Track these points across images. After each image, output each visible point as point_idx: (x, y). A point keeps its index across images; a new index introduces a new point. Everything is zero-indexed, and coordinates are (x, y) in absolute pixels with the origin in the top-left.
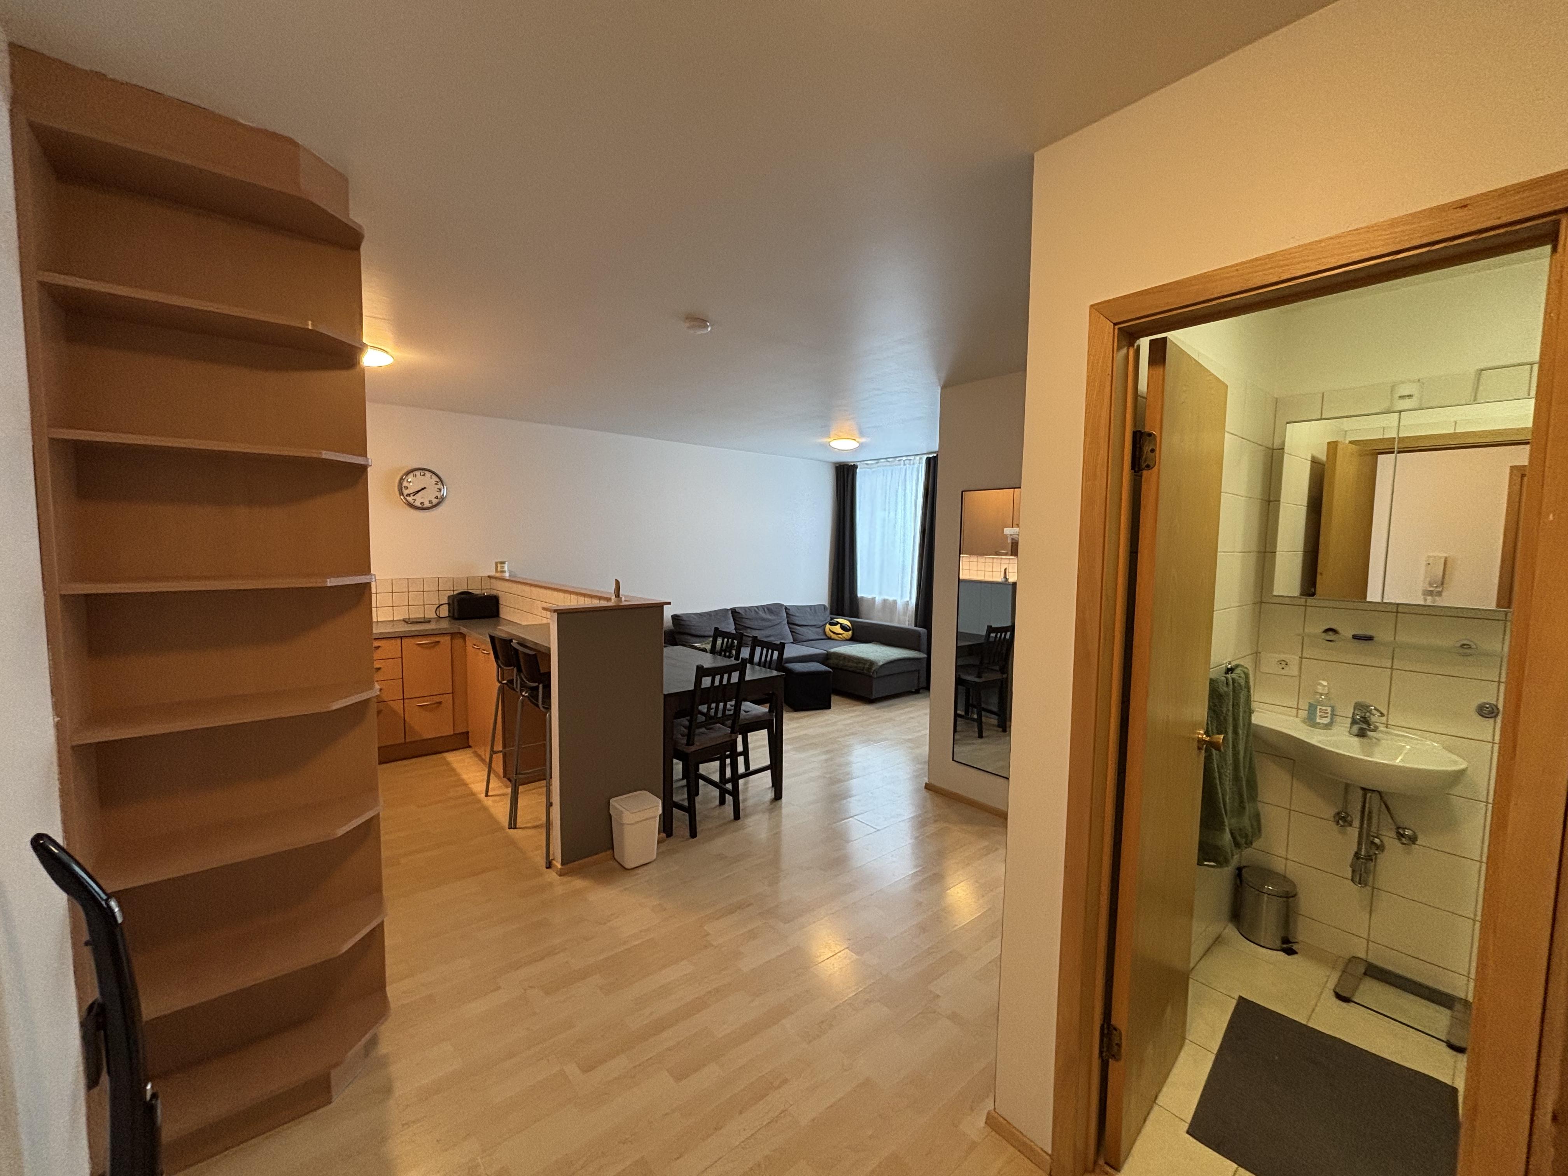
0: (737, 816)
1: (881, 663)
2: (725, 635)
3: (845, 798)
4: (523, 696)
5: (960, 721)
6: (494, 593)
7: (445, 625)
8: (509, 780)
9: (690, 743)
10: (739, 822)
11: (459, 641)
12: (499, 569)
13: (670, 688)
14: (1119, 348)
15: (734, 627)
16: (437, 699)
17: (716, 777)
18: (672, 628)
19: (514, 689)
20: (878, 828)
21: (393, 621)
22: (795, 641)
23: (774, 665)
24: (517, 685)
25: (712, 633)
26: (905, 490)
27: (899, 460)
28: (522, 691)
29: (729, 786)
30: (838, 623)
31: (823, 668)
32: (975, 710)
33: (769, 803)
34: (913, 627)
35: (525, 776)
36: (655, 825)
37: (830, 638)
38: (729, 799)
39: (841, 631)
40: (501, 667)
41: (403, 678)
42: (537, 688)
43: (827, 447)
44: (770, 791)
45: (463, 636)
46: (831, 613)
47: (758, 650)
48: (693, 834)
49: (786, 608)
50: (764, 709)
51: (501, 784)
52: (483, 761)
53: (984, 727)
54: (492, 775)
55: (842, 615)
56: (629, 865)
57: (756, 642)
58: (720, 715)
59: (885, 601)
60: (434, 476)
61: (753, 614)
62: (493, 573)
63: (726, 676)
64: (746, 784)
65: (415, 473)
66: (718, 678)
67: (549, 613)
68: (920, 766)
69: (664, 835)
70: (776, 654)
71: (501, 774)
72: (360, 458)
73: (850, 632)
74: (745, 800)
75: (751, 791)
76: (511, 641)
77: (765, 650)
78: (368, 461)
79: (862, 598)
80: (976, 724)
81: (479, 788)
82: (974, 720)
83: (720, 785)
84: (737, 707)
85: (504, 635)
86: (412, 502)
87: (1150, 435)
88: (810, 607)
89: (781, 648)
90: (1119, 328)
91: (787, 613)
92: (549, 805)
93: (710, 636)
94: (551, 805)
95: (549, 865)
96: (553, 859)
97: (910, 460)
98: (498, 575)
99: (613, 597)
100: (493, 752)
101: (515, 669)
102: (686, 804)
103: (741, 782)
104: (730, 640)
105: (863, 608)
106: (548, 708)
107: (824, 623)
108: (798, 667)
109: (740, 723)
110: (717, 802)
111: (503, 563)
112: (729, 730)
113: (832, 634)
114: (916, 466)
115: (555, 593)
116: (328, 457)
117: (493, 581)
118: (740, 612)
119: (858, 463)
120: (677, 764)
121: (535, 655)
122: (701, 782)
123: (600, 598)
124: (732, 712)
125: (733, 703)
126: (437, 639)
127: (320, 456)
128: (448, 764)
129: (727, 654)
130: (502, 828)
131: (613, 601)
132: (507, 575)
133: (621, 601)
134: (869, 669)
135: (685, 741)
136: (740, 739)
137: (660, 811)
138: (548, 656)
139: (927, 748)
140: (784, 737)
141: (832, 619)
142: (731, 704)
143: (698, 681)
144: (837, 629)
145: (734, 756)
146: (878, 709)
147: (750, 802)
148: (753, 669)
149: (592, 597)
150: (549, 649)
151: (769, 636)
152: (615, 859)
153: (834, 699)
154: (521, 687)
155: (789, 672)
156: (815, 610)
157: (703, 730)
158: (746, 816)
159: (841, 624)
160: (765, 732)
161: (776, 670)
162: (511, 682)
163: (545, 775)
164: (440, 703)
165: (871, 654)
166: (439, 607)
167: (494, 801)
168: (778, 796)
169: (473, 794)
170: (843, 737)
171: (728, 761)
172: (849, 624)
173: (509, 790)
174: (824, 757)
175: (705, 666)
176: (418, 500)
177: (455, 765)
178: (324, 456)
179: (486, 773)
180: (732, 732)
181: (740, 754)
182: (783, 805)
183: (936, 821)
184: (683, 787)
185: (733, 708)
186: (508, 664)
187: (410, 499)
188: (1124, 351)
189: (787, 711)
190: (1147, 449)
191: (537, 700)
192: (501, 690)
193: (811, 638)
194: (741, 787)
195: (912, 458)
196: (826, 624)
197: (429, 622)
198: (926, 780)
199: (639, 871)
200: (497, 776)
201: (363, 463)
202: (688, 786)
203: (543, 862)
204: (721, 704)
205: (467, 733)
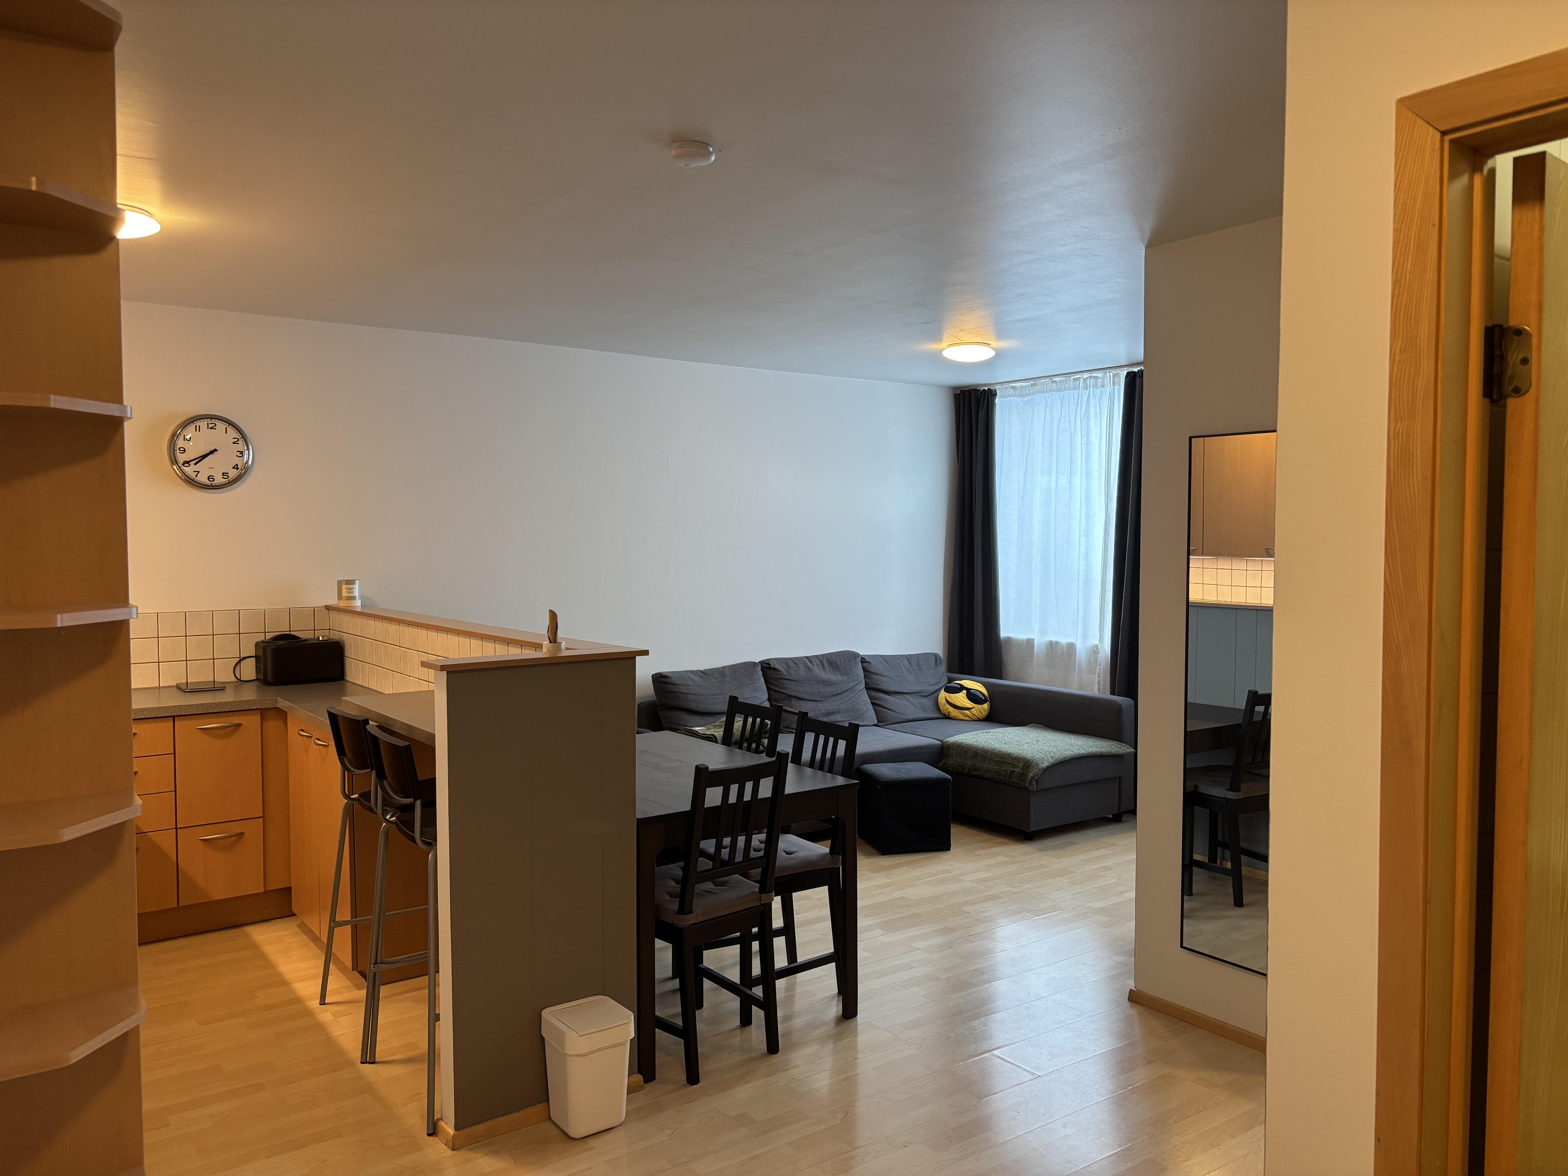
0: (773, 1047)
1: (1046, 764)
2: (749, 710)
3: (977, 1016)
4: (387, 821)
5: (1198, 875)
6: (334, 636)
7: (249, 694)
8: (363, 975)
9: (684, 909)
10: (776, 1059)
11: (273, 725)
12: (344, 594)
13: (646, 809)
14: (1453, 176)
15: (766, 697)
16: (236, 828)
17: (734, 975)
18: (655, 698)
19: (371, 810)
20: (1038, 1073)
21: (159, 687)
22: (882, 721)
23: (838, 766)
24: (377, 800)
25: (724, 707)
26: (1088, 434)
27: (1075, 380)
28: (385, 812)
29: (758, 991)
30: (962, 688)
31: (932, 772)
32: (1228, 853)
33: (832, 1025)
34: (1108, 696)
35: (392, 966)
36: (623, 1057)
37: (947, 717)
38: (758, 1014)
39: (968, 704)
40: (348, 770)
41: (175, 791)
42: (411, 807)
43: (937, 359)
44: (835, 1002)
45: (282, 714)
46: (950, 669)
47: (809, 738)
48: (693, 1077)
49: (863, 660)
50: (821, 849)
51: (348, 983)
52: (316, 939)
53: (1245, 886)
54: (332, 966)
55: (969, 671)
56: (577, 1131)
57: (805, 724)
58: (739, 858)
59: (1052, 645)
60: (230, 429)
61: (802, 671)
62: (333, 601)
63: (749, 786)
64: (790, 988)
65: (198, 424)
66: (734, 788)
67: (432, 671)
68: (1122, 959)
69: (640, 1077)
70: (842, 745)
71: (349, 963)
72: (111, 405)
73: (986, 706)
74: (788, 1018)
75: (800, 1004)
76: (366, 722)
77: (822, 738)
78: (126, 412)
79: (1008, 640)
80: (1229, 880)
81: (309, 989)
82: (1225, 871)
83: (743, 988)
84: (771, 845)
85: (353, 713)
86: (193, 475)
87: (1519, 332)
88: (909, 658)
89: (851, 733)
90: (1451, 141)
91: (865, 670)
92: (434, 1018)
93: (721, 714)
94: (437, 1018)
95: (433, 1130)
96: (441, 1119)
97: (1096, 378)
98: (343, 604)
99: (546, 643)
100: (334, 924)
101: (374, 773)
102: (679, 1022)
103: (780, 984)
104: (758, 720)
105: (1011, 660)
106: (431, 841)
107: (937, 687)
108: (887, 771)
109: (776, 875)
110: (737, 1022)
111: (351, 582)
112: (756, 887)
113: (951, 709)
114: (1108, 389)
115: (442, 636)
116: (59, 406)
117: (333, 615)
118: (777, 666)
119: (997, 387)
120: (663, 949)
121: (408, 748)
122: (707, 984)
123: (522, 644)
124: (762, 853)
125: (763, 836)
126: (236, 720)
127: (44, 404)
128: (254, 946)
129: (754, 745)
130: (349, 1063)
131: (545, 650)
132: (358, 603)
133: (559, 649)
134: (1023, 775)
135: (675, 906)
136: (777, 903)
137: (632, 1034)
138: (430, 750)
139: (1132, 925)
140: (860, 904)
141: (950, 680)
142: (758, 839)
143: (698, 795)
144: (961, 699)
145: (767, 936)
146: (1041, 850)
147: (798, 1022)
148: (800, 775)
149: (508, 642)
150: (432, 737)
151: (834, 713)
152: (550, 1119)
153: (957, 832)
154: (383, 805)
155: (868, 779)
156: (919, 665)
157: (709, 885)
158: (792, 1047)
159: (968, 690)
160: (822, 893)
161: (843, 775)
162: (365, 796)
163: (425, 965)
164: (241, 834)
165: (1026, 746)
166: (239, 662)
167: (335, 1015)
168: (849, 1010)
169: (298, 1001)
170: (974, 903)
171: (755, 946)
172: (983, 690)
173: (363, 992)
174: (939, 940)
175: (711, 768)
176: (203, 471)
177: (269, 949)
178: (52, 405)
179: (321, 963)
180: (763, 890)
181: (779, 933)
182: (859, 1027)
183: (1150, 1062)
184: (674, 991)
185: (763, 845)
186: (361, 764)
187: (189, 470)
188: (1464, 180)
189: (868, 854)
190: (1513, 358)
191: (412, 828)
192: (349, 812)
193: (910, 717)
194: (780, 995)
195: (1099, 375)
196: (939, 690)
197: (222, 689)
198: (1131, 984)
199: (594, 1143)
200: (343, 969)
201: (117, 414)
202: (682, 990)
203: (420, 1125)
204: (741, 840)
205: (289, 889)
